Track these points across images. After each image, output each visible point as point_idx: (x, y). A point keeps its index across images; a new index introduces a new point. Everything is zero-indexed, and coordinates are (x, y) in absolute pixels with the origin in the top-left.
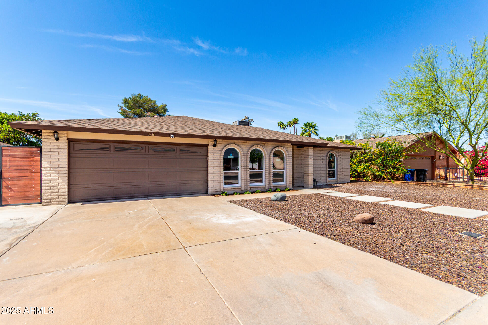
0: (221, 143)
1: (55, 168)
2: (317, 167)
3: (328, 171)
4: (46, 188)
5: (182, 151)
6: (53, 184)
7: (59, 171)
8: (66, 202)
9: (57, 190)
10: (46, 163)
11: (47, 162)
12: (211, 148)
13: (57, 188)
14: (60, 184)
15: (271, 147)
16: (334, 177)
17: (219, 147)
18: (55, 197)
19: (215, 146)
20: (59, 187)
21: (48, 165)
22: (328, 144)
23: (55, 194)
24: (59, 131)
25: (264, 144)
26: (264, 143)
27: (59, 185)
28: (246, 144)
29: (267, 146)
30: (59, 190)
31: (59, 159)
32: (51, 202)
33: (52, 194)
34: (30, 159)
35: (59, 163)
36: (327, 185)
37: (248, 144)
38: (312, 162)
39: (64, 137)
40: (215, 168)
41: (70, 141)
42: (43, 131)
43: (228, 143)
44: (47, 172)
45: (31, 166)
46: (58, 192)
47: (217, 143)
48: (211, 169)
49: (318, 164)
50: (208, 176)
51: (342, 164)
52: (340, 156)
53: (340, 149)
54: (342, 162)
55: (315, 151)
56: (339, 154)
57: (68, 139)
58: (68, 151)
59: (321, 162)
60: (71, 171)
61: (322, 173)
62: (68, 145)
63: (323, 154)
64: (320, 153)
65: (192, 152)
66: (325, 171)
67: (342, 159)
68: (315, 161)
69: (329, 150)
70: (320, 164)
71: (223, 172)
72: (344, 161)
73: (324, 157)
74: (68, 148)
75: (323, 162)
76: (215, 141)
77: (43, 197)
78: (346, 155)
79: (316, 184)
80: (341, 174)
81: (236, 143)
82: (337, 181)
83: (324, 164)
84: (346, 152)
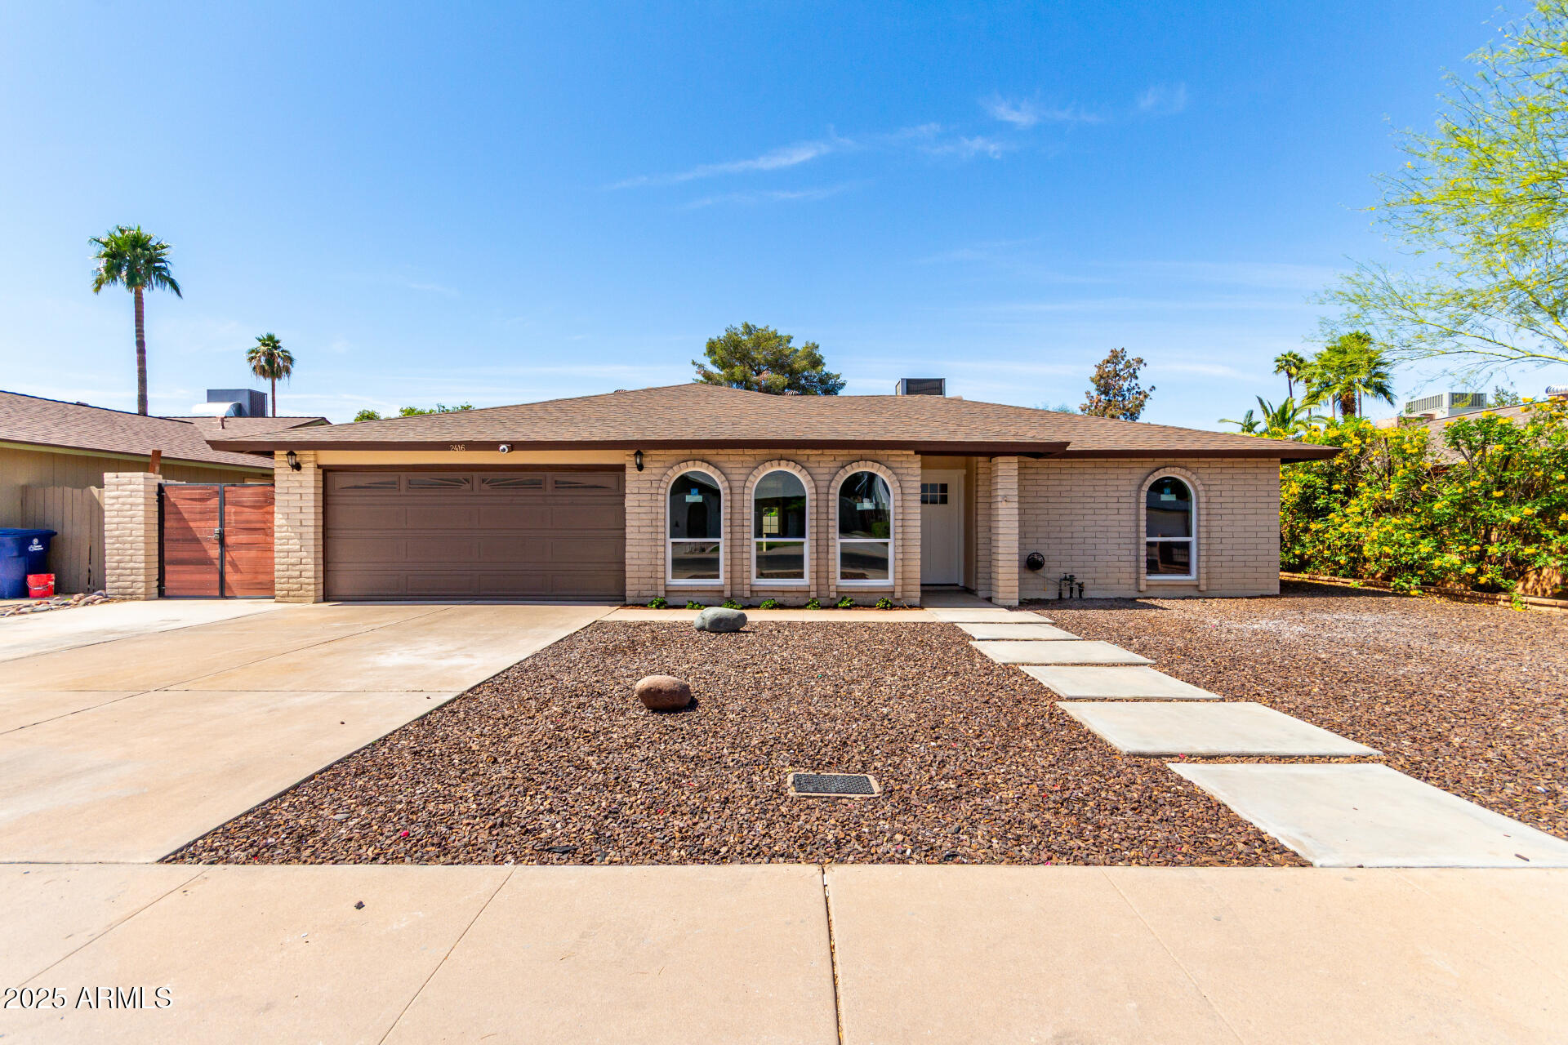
0: (660, 459)
1: (295, 526)
2: (1091, 529)
3: (1143, 547)
4: (281, 567)
5: (558, 485)
6: (293, 561)
7: (301, 534)
8: (313, 599)
9: (298, 573)
10: (280, 516)
11: (282, 514)
12: (631, 473)
13: (298, 567)
14: (304, 561)
15: (832, 465)
16: (1187, 571)
17: (654, 471)
18: (296, 586)
19: (640, 467)
20: (302, 567)
21: (284, 522)
22: (1068, 443)
23: (295, 580)
24: (296, 452)
25: (808, 455)
26: (808, 452)
27: (301, 564)
28: (741, 458)
29: (819, 462)
30: (301, 572)
31: (301, 508)
32: (288, 596)
33: (291, 581)
34: (265, 510)
35: (302, 516)
36: (1133, 599)
37: (748, 458)
38: (1016, 511)
39: (310, 462)
40: (642, 530)
41: (326, 471)
42: (276, 452)
43: (682, 458)
44: (283, 534)
45: (265, 522)
46: (301, 576)
47: (648, 459)
48: (631, 533)
49: (1096, 517)
50: (625, 552)
51: (1232, 517)
52: (1220, 488)
53: (1220, 459)
54: (1230, 511)
55: (1082, 470)
56: (1212, 480)
57: (319, 467)
58: (321, 491)
59: (1109, 512)
60: (330, 533)
61: (1118, 552)
62: (321, 478)
63: (1124, 482)
64: (1106, 477)
65: (586, 487)
66: (1131, 547)
67: (1231, 500)
68: (1079, 506)
69: (1155, 465)
70: (1104, 517)
71: (670, 541)
72: (1242, 505)
73: (1128, 494)
74: (321, 484)
75: (1121, 512)
76: (639, 454)
77: (277, 586)
78: (1255, 482)
79: (1076, 594)
80: (1221, 558)
81: (708, 458)
82: (1197, 586)
83: (1125, 518)
84: (1257, 471)
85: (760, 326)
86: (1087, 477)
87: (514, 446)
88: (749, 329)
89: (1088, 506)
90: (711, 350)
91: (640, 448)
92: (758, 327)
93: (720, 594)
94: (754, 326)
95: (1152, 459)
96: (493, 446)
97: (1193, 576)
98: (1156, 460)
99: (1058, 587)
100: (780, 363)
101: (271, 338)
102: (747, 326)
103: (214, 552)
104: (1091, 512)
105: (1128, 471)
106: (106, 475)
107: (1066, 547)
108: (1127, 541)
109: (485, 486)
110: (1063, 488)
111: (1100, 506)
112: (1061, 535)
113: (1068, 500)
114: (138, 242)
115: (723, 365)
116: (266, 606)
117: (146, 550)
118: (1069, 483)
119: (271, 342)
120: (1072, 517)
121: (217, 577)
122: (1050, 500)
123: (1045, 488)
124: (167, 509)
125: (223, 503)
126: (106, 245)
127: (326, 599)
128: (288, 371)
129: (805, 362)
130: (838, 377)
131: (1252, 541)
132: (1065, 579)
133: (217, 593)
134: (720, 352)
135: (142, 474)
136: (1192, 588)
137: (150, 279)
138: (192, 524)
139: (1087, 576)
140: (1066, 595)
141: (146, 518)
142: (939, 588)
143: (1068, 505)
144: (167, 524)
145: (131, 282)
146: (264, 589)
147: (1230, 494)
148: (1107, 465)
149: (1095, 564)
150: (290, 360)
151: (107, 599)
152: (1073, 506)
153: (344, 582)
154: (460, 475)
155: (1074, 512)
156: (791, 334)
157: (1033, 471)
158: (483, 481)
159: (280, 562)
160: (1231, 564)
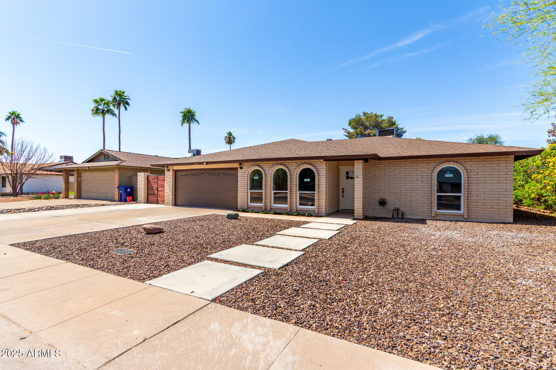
0: (246, 165)
1: (169, 186)
2: (409, 189)
3: (435, 197)
5: (223, 174)
6: (168, 195)
7: (169, 188)
8: (172, 205)
10: (166, 183)
12: (239, 170)
13: (169, 197)
14: (170, 195)
15: (296, 166)
16: (458, 209)
17: (245, 169)
18: (169, 201)
19: (241, 168)
21: (167, 185)
24: (168, 167)
29: (292, 165)
31: (170, 181)
32: (167, 204)
33: (167, 200)
34: (163, 182)
35: (170, 183)
37: (270, 164)
38: (361, 182)
39: (171, 169)
41: (176, 171)
43: (250, 166)
44: (166, 188)
45: (164, 185)
46: (169, 199)
47: (244, 166)
48: (239, 189)
49: (411, 184)
50: (237, 194)
51: (484, 184)
52: (477, 171)
53: (477, 157)
54: (483, 182)
55: (405, 165)
56: (472, 167)
57: (174, 170)
58: (174, 177)
59: (418, 182)
60: (176, 188)
61: (422, 199)
62: (174, 173)
63: (425, 169)
64: (417, 167)
65: (230, 175)
66: (429, 197)
67: (483, 176)
68: (404, 179)
69: (441, 161)
70: (416, 184)
71: (249, 191)
72: (490, 179)
73: (427, 174)
74: (174, 175)
75: (424, 182)
76: (240, 164)
77: (165, 201)
78: (498, 168)
79: (400, 216)
80: (477, 204)
81: (259, 165)
82: (463, 216)
83: (425, 184)
84: (499, 162)
85: (369, 112)
86: (407, 167)
87: (207, 163)
88: (365, 114)
89: (408, 179)
90: (350, 124)
91: (241, 162)
92: (369, 113)
93: (261, 209)
94: (367, 113)
95: (440, 159)
96: (202, 163)
97: (462, 212)
98: (442, 159)
99: (392, 213)
100: (377, 125)
101: (230, 133)
102: (364, 113)
103: (156, 192)
104: (410, 182)
105: (427, 164)
106: (138, 173)
107: (398, 196)
108: (427, 194)
109: (207, 175)
110: (396, 172)
111: (414, 179)
112: (395, 192)
113: (399, 177)
114: (189, 112)
115: (353, 128)
116: (163, 206)
117: (144, 191)
118: (400, 170)
119: (230, 134)
120: (400, 184)
121: (156, 198)
122: (391, 177)
123: (388, 172)
124: (149, 181)
125: (158, 180)
126: (183, 113)
127: (175, 205)
128: (234, 142)
129: (387, 124)
130: (403, 129)
131: (496, 196)
132: (395, 210)
133: (156, 203)
134: (353, 124)
135: (143, 173)
136: (461, 217)
137: (192, 121)
138: (153, 185)
139: (407, 209)
140: (395, 216)
141: (144, 183)
142: (346, 211)
143: (399, 179)
144: (149, 185)
145: (188, 122)
146: (163, 202)
147: (483, 173)
148: (417, 162)
149: (411, 204)
150: (234, 138)
151: (137, 203)
152: (401, 179)
153: (179, 201)
154: (201, 172)
155: (401, 182)
156: (383, 114)
157: (383, 165)
158: (207, 173)
159: (166, 195)
160: (484, 207)
